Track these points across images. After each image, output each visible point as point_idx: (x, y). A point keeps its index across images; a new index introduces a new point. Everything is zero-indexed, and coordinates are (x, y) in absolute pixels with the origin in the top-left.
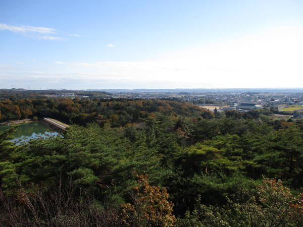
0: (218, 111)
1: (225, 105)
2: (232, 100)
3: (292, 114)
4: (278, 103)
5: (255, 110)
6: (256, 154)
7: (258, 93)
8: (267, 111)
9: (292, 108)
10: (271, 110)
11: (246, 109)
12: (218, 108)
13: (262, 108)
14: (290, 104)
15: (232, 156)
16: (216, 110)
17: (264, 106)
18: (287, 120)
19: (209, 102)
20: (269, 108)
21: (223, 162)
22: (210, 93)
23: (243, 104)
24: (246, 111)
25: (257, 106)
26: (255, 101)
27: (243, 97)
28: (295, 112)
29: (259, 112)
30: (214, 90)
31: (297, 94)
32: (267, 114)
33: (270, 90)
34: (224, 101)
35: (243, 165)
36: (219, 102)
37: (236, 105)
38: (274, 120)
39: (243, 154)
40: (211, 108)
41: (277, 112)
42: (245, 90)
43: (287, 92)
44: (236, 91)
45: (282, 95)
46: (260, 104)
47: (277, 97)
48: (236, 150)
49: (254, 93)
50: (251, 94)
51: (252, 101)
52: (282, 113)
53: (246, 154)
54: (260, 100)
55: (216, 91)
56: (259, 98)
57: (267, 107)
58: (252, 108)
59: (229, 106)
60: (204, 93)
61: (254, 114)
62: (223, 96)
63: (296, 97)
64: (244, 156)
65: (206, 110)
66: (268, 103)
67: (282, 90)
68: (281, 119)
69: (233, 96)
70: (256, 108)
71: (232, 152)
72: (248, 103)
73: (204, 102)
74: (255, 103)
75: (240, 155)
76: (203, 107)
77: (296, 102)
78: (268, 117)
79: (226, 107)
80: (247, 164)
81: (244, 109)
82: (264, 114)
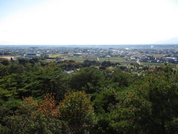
0: (13, 59)
1: (18, 55)
2: (22, 52)
3: (56, 59)
4: (48, 53)
5: (36, 58)
6: (26, 84)
7: (37, 48)
8: (43, 58)
9: (56, 55)
10: (45, 57)
11: (31, 57)
12: (13, 57)
13: (40, 56)
14: (55, 53)
15: (10, 87)
16: (12, 59)
17: (41, 55)
18: (52, 62)
19: (6, 54)
20: (44, 56)
21: (3, 93)
22: (7, 48)
23: (29, 54)
24: (31, 58)
25: (37, 55)
26: (36, 52)
27: (29, 50)
28: (57, 57)
29: (39, 58)
30: (11, 46)
31: (57, 48)
32: (43, 59)
33: (44, 46)
34: (17, 53)
35: (17, 92)
36: (14, 54)
37: (25, 55)
38: (47, 62)
39: (17, 85)
40: (9, 58)
41: (48, 58)
42: (29, 46)
43: (53, 47)
44: (25, 46)
45: (50, 48)
46: (39, 54)
47: (48, 50)
48: (13, 84)
49: (36, 48)
50: (34, 48)
51: (35, 52)
52: (51, 58)
53: (19, 85)
54: (39, 52)
55: (11, 47)
56: (38, 50)
57: (43, 55)
58: (34, 56)
59: (21, 56)
60: (3, 48)
61: (36, 60)
62: (17, 49)
63: (57, 49)
64: (18, 86)
65: (4, 59)
66: (43, 53)
67: (50, 46)
68: (50, 62)
69: (23, 50)
70: (37, 56)
71: (10, 85)
72: (32, 53)
73: (3, 54)
74: (36, 53)
75: (15, 86)
76: (3, 57)
77: (57, 52)
78: (43, 61)
79: (19, 56)
80: (19, 91)
81: (30, 57)
82: (41, 59)
